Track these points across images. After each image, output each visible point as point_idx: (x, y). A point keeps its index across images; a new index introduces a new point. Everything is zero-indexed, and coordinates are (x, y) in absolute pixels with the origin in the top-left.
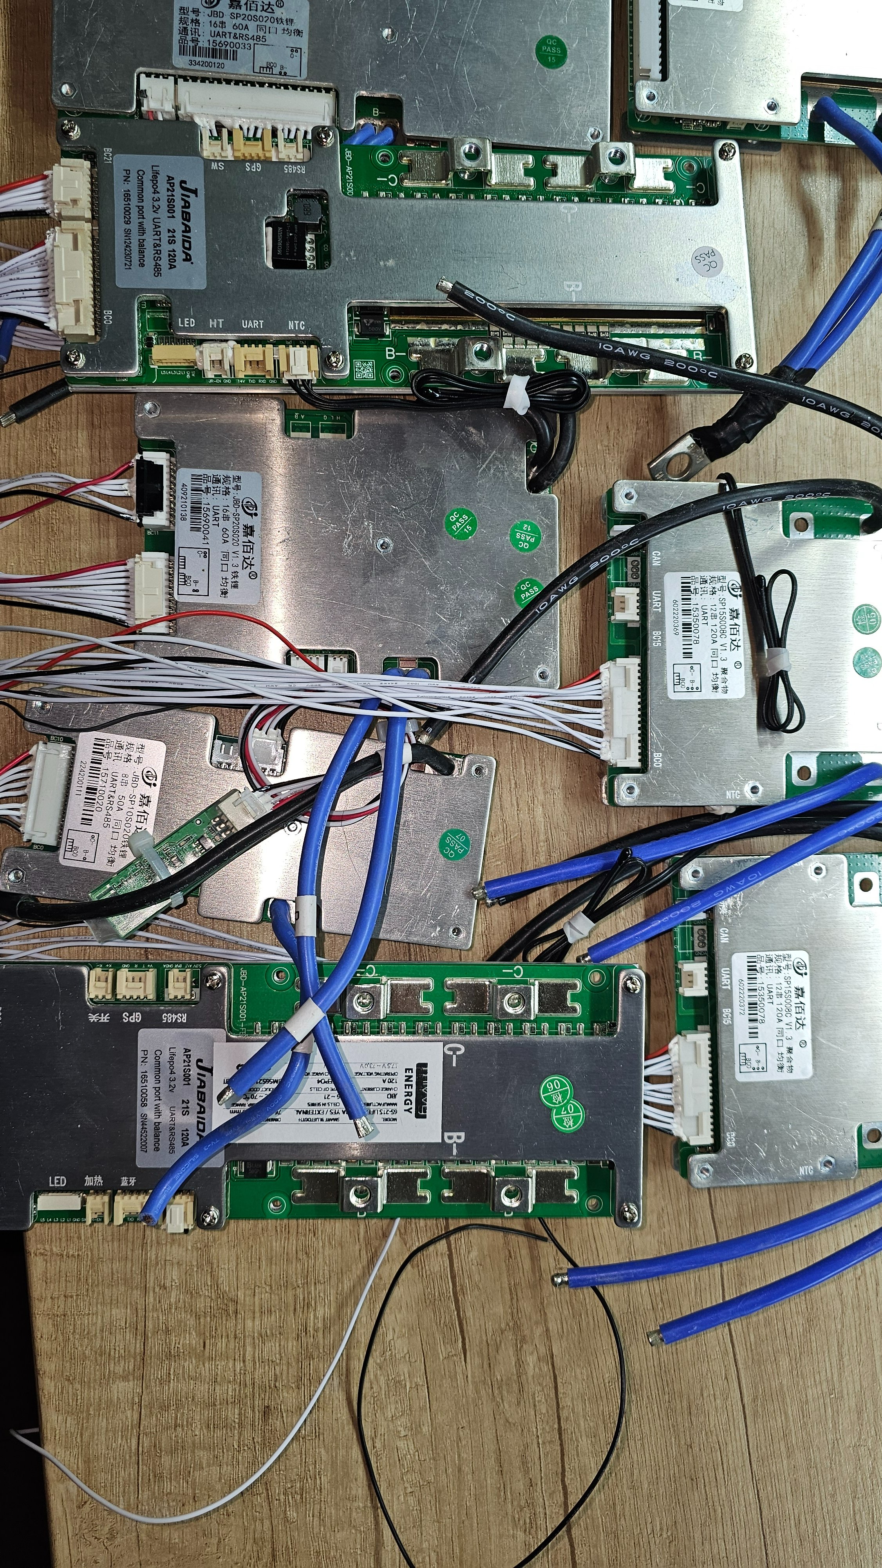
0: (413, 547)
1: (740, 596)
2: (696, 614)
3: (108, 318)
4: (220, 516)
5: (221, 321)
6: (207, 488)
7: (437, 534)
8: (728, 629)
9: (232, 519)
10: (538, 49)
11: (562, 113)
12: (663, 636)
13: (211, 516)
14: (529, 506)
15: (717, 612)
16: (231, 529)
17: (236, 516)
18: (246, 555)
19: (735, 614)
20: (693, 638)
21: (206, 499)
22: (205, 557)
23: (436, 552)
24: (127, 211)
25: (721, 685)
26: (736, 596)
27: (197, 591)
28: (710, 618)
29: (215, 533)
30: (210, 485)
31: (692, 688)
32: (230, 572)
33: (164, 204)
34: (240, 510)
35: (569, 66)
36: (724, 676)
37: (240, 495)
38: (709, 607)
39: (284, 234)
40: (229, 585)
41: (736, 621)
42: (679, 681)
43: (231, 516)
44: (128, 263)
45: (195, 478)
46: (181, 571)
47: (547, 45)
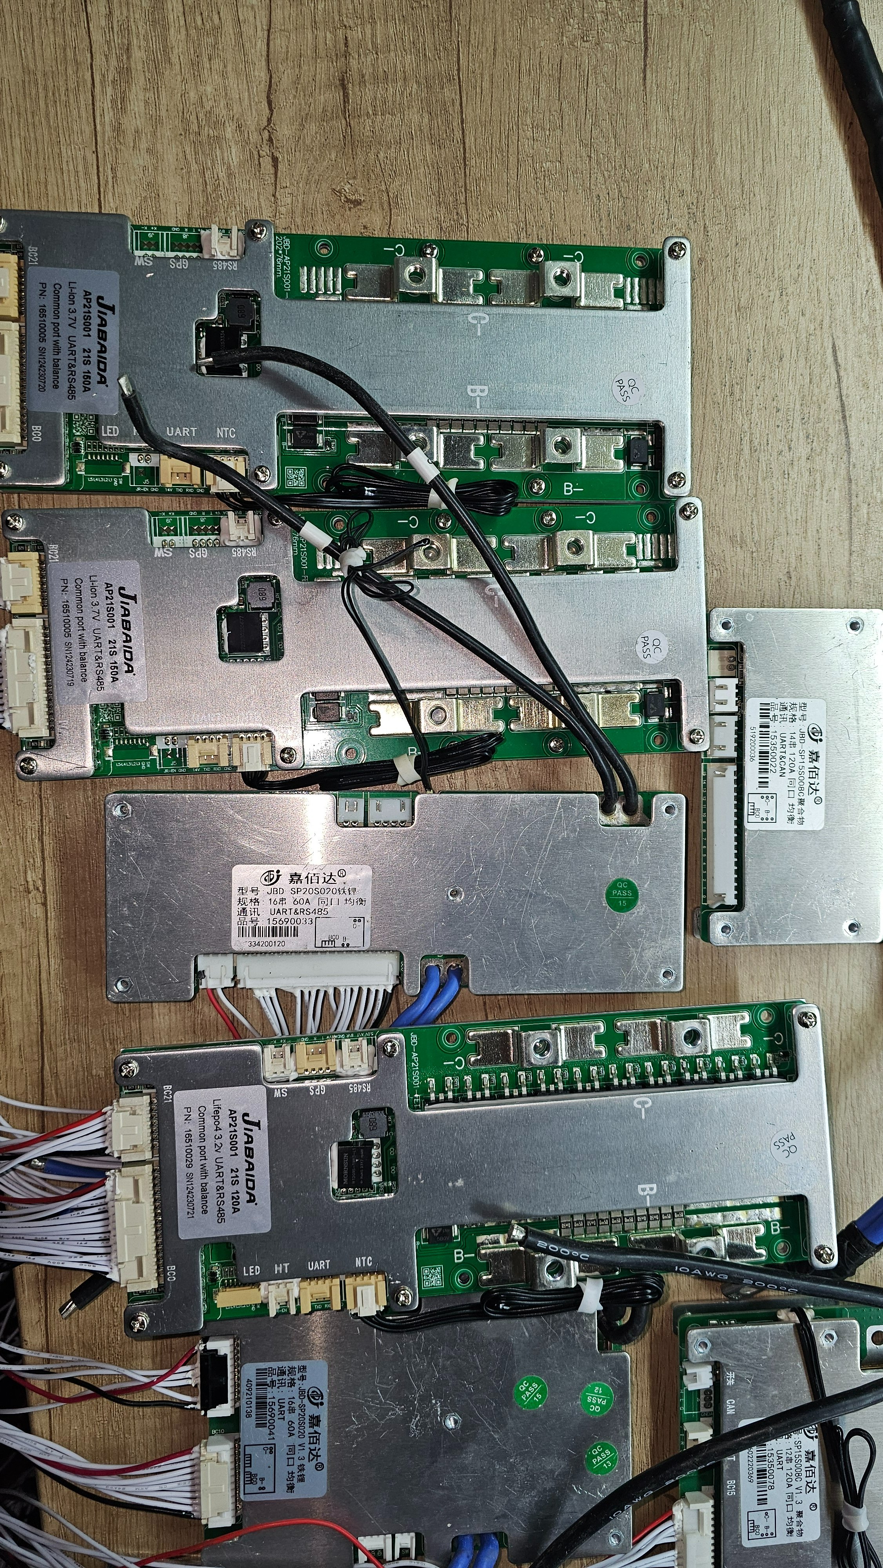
0: (481, 1421)
1: (816, 1437)
2: (771, 1459)
3: (171, 1274)
4: (286, 1409)
5: (286, 1265)
6: (272, 1382)
7: (506, 1406)
8: (804, 1473)
9: (298, 1411)
10: (609, 894)
11: (633, 957)
12: (737, 1485)
13: (277, 1410)
14: (600, 1368)
15: (793, 1456)
16: (297, 1422)
17: (302, 1407)
18: (313, 1446)
19: (810, 1456)
20: (768, 1484)
21: (272, 1394)
22: (271, 1453)
23: (505, 1424)
24: (189, 1153)
25: (796, 1529)
26: (812, 1438)
27: (264, 1488)
28: (785, 1462)
29: (281, 1428)
30: (275, 1378)
31: (767, 1534)
32: (296, 1467)
33: (226, 1140)
34: (306, 1401)
35: (640, 909)
36: (798, 1519)
37: (306, 1385)
38: (784, 1452)
39: (350, 1161)
40: (295, 1480)
41: (811, 1462)
42: (755, 1528)
43: (297, 1408)
44: (191, 1211)
45: (260, 1372)
46: (247, 1469)
47: (618, 889)
